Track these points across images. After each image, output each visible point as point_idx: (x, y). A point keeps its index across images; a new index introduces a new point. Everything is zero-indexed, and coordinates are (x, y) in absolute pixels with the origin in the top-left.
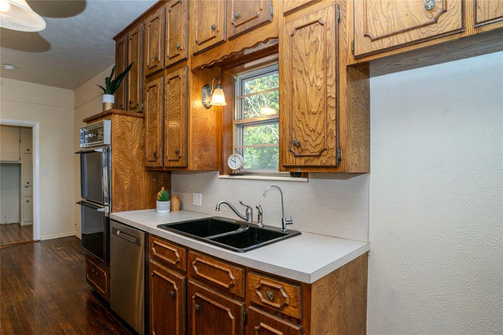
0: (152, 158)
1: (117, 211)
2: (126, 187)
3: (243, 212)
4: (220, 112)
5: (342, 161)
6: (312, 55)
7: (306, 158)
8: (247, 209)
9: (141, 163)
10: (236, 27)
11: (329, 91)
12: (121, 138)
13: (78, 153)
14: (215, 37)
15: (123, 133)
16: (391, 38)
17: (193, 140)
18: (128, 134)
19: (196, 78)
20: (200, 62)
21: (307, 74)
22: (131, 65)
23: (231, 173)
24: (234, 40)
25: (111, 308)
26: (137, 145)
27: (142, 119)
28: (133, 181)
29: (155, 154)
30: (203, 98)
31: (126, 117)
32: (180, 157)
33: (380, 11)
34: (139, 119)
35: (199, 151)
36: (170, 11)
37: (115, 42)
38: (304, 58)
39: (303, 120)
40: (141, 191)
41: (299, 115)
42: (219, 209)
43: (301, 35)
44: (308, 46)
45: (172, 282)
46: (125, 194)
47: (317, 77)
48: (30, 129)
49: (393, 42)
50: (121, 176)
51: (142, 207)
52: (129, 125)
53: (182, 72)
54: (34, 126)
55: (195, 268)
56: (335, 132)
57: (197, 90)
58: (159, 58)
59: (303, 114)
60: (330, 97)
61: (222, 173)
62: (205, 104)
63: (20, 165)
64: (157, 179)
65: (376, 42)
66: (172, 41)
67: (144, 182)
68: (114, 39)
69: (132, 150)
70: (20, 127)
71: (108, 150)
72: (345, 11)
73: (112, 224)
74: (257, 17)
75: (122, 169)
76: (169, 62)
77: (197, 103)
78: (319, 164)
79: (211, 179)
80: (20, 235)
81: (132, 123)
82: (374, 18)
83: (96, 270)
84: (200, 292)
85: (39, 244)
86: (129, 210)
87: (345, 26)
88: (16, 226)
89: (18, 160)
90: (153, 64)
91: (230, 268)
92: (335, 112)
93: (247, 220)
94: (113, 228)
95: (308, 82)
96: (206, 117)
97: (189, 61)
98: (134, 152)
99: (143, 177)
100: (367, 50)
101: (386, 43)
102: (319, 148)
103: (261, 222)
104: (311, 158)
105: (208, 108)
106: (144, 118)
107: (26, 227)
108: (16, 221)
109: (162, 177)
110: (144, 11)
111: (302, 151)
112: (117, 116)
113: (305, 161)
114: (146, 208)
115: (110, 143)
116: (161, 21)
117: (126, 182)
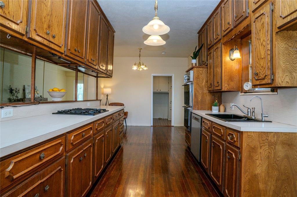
0: (210, 86)
1: (195, 110)
2: (199, 99)
3: (245, 110)
4: (240, 61)
5: (274, 81)
6: (262, 30)
7: (260, 80)
8: (248, 109)
9: (206, 89)
10: (236, 21)
11: (268, 47)
12: (197, 78)
13: (183, 85)
14: (229, 28)
15: (198, 76)
16: (291, 15)
17: (224, 76)
18: (200, 76)
19: (226, 47)
20: (226, 39)
21: (260, 40)
22: (203, 44)
23: (246, 92)
24: (236, 28)
25: (191, 151)
26: (205, 81)
27: (207, 69)
28: (203, 97)
29: (211, 84)
30: (230, 55)
31: (199, 68)
32: (219, 85)
33: (286, 3)
34: (205, 69)
35: (228, 81)
36: (215, 18)
37: (198, 35)
38: (259, 32)
39: (259, 63)
40: (207, 102)
41: (257, 60)
42: (232, 108)
43: (258, 21)
44: (260, 26)
45: (207, 136)
46: (199, 103)
47: (264, 41)
48: (171, 77)
49: (292, 17)
50: (197, 94)
51: (206, 109)
52: (201, 72)
53: (219, 45)
54: (172, 76)
55: (213, 130)
56: (270, 66)
57: (226, 53)
58: (212, 40)
59: (259, 59)
60: (268, 49)
61: (241, 93)
62: (231, 58)
63: (168, 93)
64: (215, 97)
65: (285, 19)
66: (216, 31)
67: (208, 98)
68: (198, 33)
69: (202, 83)
70: (169, 77)
71: (192, 84)
72: (275, 5)
73: (193, 115)
74: (242, 16)
75: (198, 92)
76: (215, 41)
77: (227, 59)
78: (264, 83)
79: (236, 95)
80: (168, 124)
81: (202, 71)
82: (284, 7)
83: (188, 135)
84: (214, 140)
85: (173, 127)
86: (201, 110)
87: (275, 13)
88: (167, 120)
89: (168, 91)
90: (210, 43)
91: (222, 128)
92: (270, 57)
93: (248, 115)
94: (193, 116)
95: (260, 44)
96: (232, 65)
97: (222, 40)
98: (203, 84)
99: (207, 95)
100: (281, 24)
101: (289, 19)
102: (264, 75)
103: (254, 116)
104: (262, 80)
105: (233, 60)
106: (208, 68)
107: (169, 120)
108: (167, 118)
109: (217, 95)
110: (206, 20)
111: (258, 77)
112: (196, 68)
113: (260, 82)
114: (208, 110)
115: (193, 81)
116: (212, 23)
117: (200, 97)
